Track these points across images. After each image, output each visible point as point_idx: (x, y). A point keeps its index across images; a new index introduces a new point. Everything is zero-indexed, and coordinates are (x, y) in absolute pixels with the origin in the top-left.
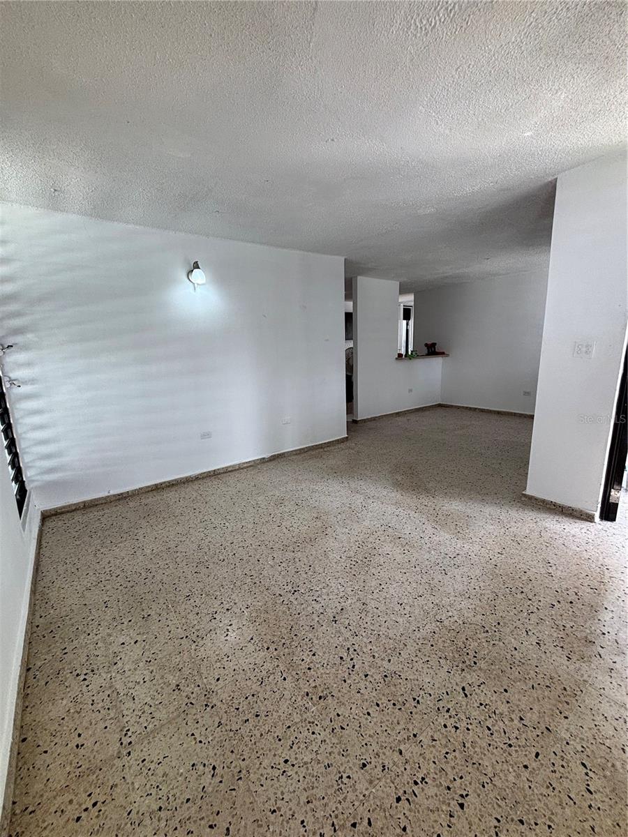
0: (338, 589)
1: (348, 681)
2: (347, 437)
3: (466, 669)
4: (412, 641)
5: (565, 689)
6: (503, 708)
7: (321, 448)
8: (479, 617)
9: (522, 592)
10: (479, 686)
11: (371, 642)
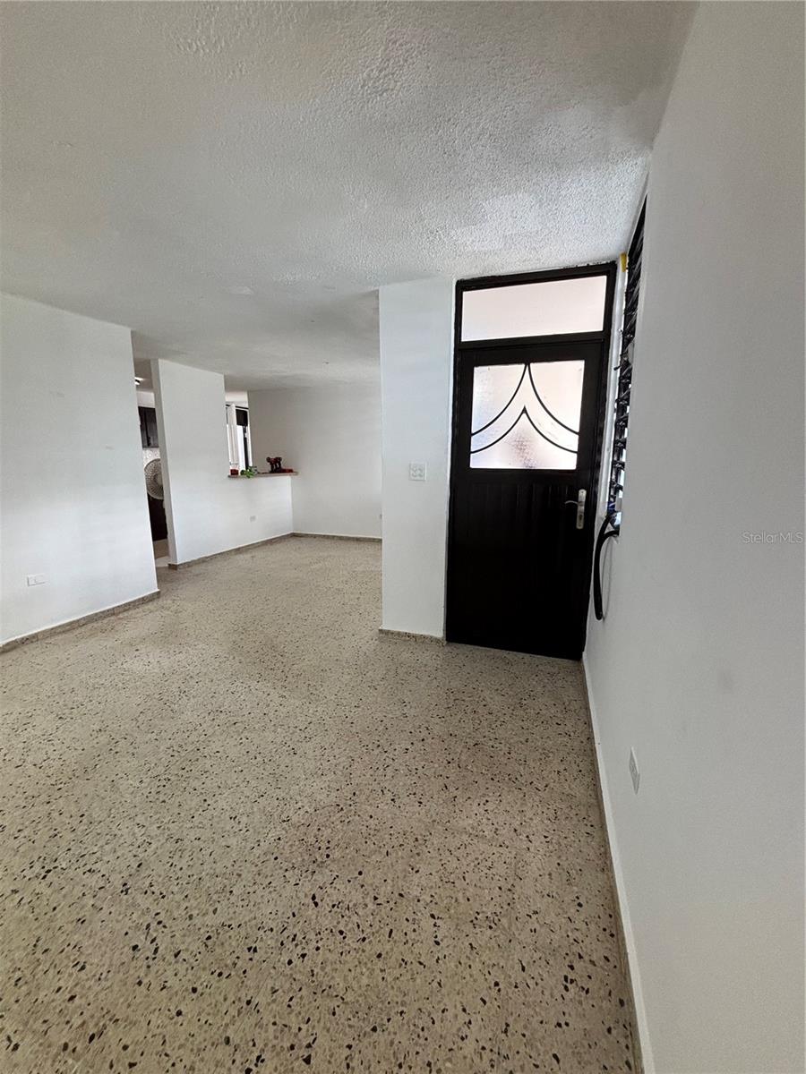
0: (134, 834)
1: (145, 981)
2: (159, 593)
3: (317, 870)
4: (248, 865)
5: (417, 840)
6: (357, 897)
7: (114, 614)
8: (334, 794)
9: (379, 746)
10: (332, 883)
11: (186, 896)
